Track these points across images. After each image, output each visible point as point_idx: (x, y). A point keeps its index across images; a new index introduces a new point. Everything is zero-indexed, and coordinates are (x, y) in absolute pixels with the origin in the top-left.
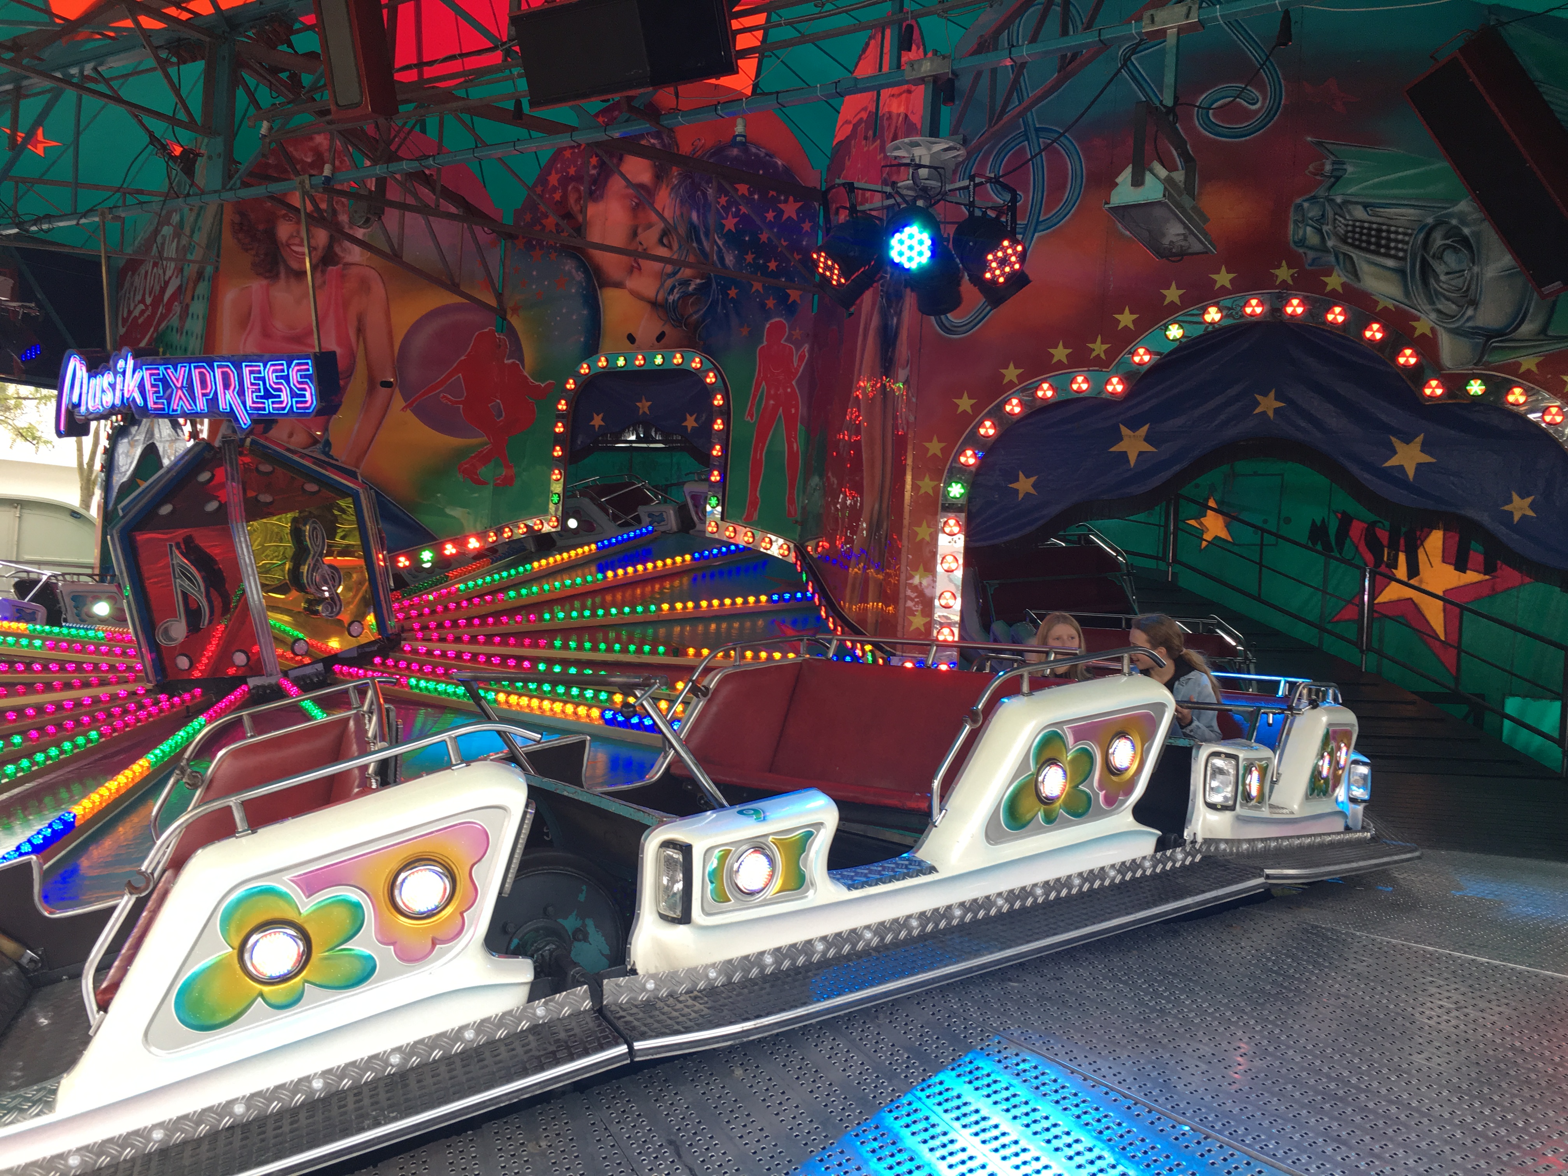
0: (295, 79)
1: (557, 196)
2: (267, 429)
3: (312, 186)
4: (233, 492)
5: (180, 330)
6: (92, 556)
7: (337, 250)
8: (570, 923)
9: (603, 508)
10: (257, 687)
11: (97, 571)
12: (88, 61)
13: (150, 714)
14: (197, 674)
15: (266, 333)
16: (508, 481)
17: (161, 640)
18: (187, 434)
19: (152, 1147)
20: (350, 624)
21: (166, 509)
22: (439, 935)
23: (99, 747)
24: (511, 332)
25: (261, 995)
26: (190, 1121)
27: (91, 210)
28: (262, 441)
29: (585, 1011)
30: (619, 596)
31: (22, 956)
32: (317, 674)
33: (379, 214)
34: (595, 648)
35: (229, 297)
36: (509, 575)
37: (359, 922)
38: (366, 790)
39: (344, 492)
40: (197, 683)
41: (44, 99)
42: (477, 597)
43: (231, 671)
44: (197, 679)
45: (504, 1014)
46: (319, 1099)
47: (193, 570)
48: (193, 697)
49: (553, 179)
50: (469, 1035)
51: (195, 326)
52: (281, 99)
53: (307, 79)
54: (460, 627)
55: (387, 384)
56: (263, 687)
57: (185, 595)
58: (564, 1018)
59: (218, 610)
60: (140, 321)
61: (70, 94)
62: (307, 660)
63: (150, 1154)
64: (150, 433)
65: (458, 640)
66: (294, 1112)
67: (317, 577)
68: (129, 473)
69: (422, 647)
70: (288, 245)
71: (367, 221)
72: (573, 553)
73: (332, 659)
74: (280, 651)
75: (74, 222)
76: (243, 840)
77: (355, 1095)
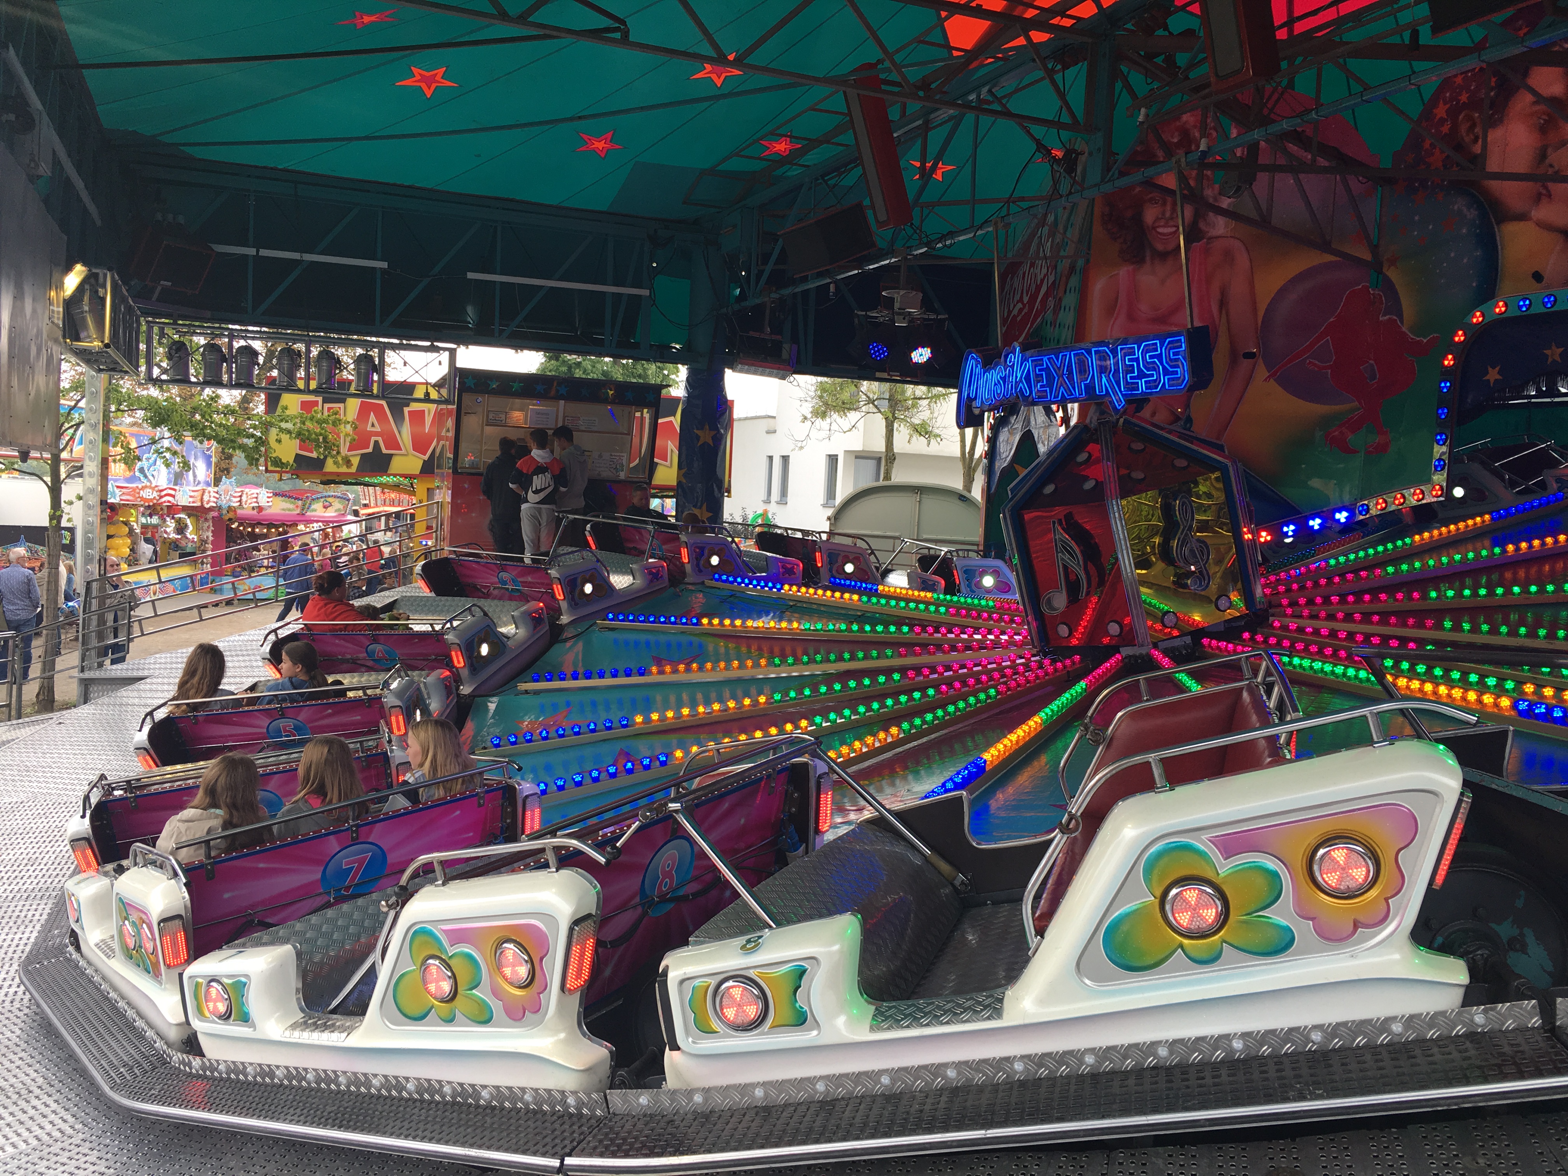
0: (1170, 60)
1: (1445, 129)
2: (1139, 409)
3: (1187, 164)
4: (1107, 470)
5: (1053, 324)
6: (976, 533)
7: (1202, 225)
8: (1505, 930)
9: (1497, 473)
10: (1129, 657)
11: (981, 548)
12: (984, 85)
13: (1037, 677)
14: (1075, 642)
15: (1131, 317)
16: (1382, 448)
17: (1045, 609)
18: (1059, 419)
19: (1084, 1069)
20: (1217, 599)
21: (1049, 489)
22: (1361, 918)
23: (997, 703)
24: (1389, 287)
25: (1181, 946)
26: (1118, 1052)
27: (986, 221)
28: (1134, 420)
29: (1533, 1028)
30: (1522, 573)
31: (955, 878)
32: (1186, 647)
33: (1250, 180)
34: (1494, 631)
35: (1098, 287)
36: (1386, 550)
37: (1277, 892)
38: (1278, 760)
39: (1212, 466)
40: (1075, 650)
41: (948, 127)
42: (1351, 572)
43: (1106, 640)
44: (1075, 646)
45: (1436, 1014)
46: (1238, 1060)
47: (1073, 544)
48: (1074, 663)
49: (1441, 111)
50: (1397, 1028)
51: (1068, 317)
52: (1156, 85)
53: (1182, 59)
54: (1332, 604)
55: (1250, 356)
56: (1134, 656)
57: (1065, 568)
58: (1507, 1031)
59: (1095, 580)
60: (1019, 319)
61: (970, 117)
62: (1175, 633)
63: (1082, 1075)
64: (1027, 421)
65: (1331, 617)
66: (1216, 1066)
67: (1186, 550)
68: (1009, 459)
69: (1293, 624)
70: (1154, 228)
71: (1239, 188)
72: (1461, 525)
73: (1199, 633)
74: (1150, 623)
75: (972, 235)
76: (1162, 795)
77: (1276, 1064)
